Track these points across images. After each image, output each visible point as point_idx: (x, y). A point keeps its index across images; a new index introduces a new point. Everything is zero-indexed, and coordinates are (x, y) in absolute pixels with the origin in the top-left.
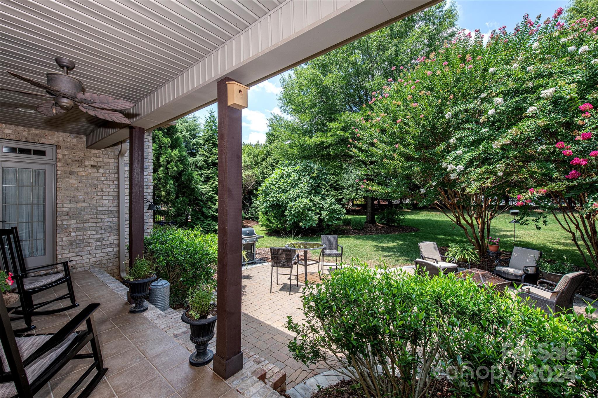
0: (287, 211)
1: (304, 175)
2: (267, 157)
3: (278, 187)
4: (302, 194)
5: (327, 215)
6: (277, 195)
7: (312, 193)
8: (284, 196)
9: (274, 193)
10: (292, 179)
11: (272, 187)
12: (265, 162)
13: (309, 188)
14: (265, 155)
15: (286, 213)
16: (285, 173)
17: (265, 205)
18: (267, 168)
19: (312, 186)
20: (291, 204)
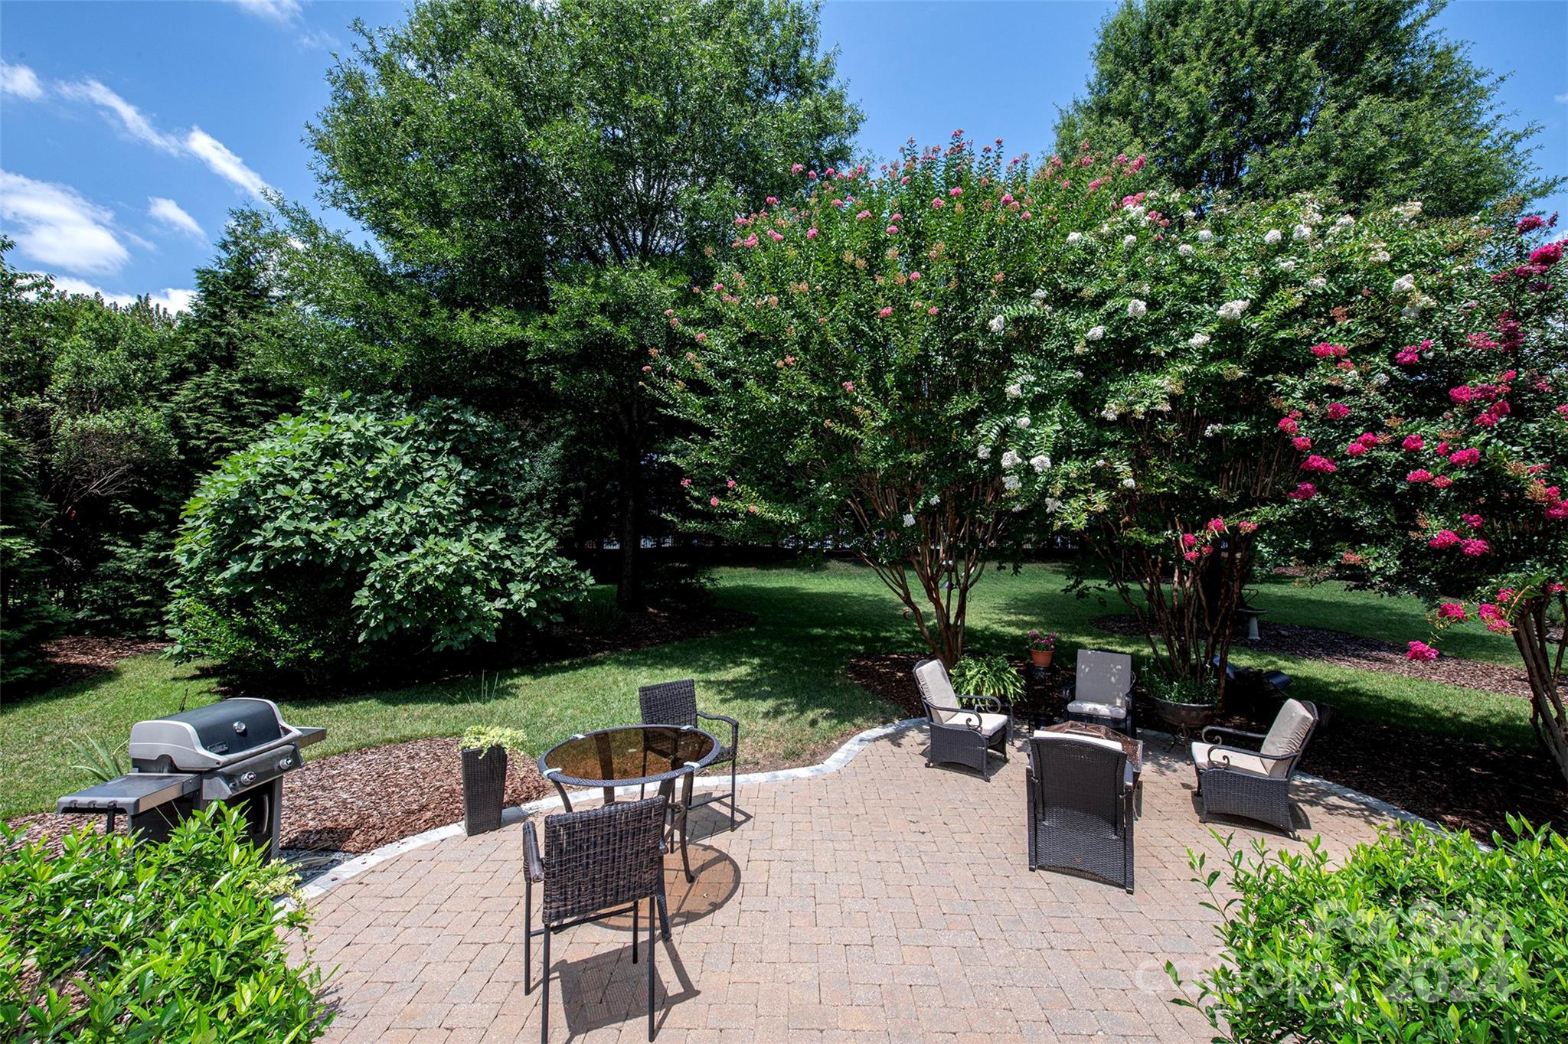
0: (365, 592)
1: (436, 454)
2: (202, 369)
3: (314, 491)
4: (434, 523)
5: (528, 595)
6: (313, 526)
7: (471, 520)
8: (345, 533)
9: (294, 516)
10: (384, 460)
11: (283, 490)
12: (188, 385)
13: (460, 501)
14: (191, 357)
15: (362, 597)
16: (348, 437)
17: (235, 568)
18: (203, 411)
19: (469, 491)
20: (384, 562)
